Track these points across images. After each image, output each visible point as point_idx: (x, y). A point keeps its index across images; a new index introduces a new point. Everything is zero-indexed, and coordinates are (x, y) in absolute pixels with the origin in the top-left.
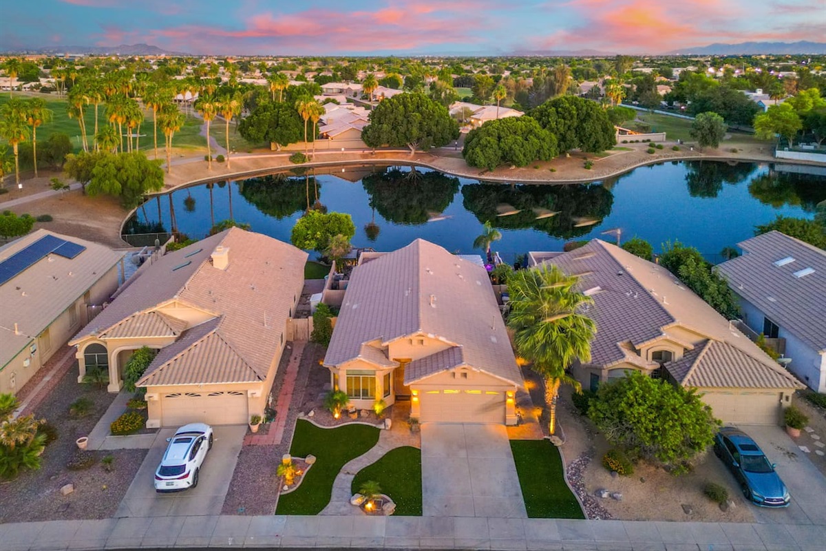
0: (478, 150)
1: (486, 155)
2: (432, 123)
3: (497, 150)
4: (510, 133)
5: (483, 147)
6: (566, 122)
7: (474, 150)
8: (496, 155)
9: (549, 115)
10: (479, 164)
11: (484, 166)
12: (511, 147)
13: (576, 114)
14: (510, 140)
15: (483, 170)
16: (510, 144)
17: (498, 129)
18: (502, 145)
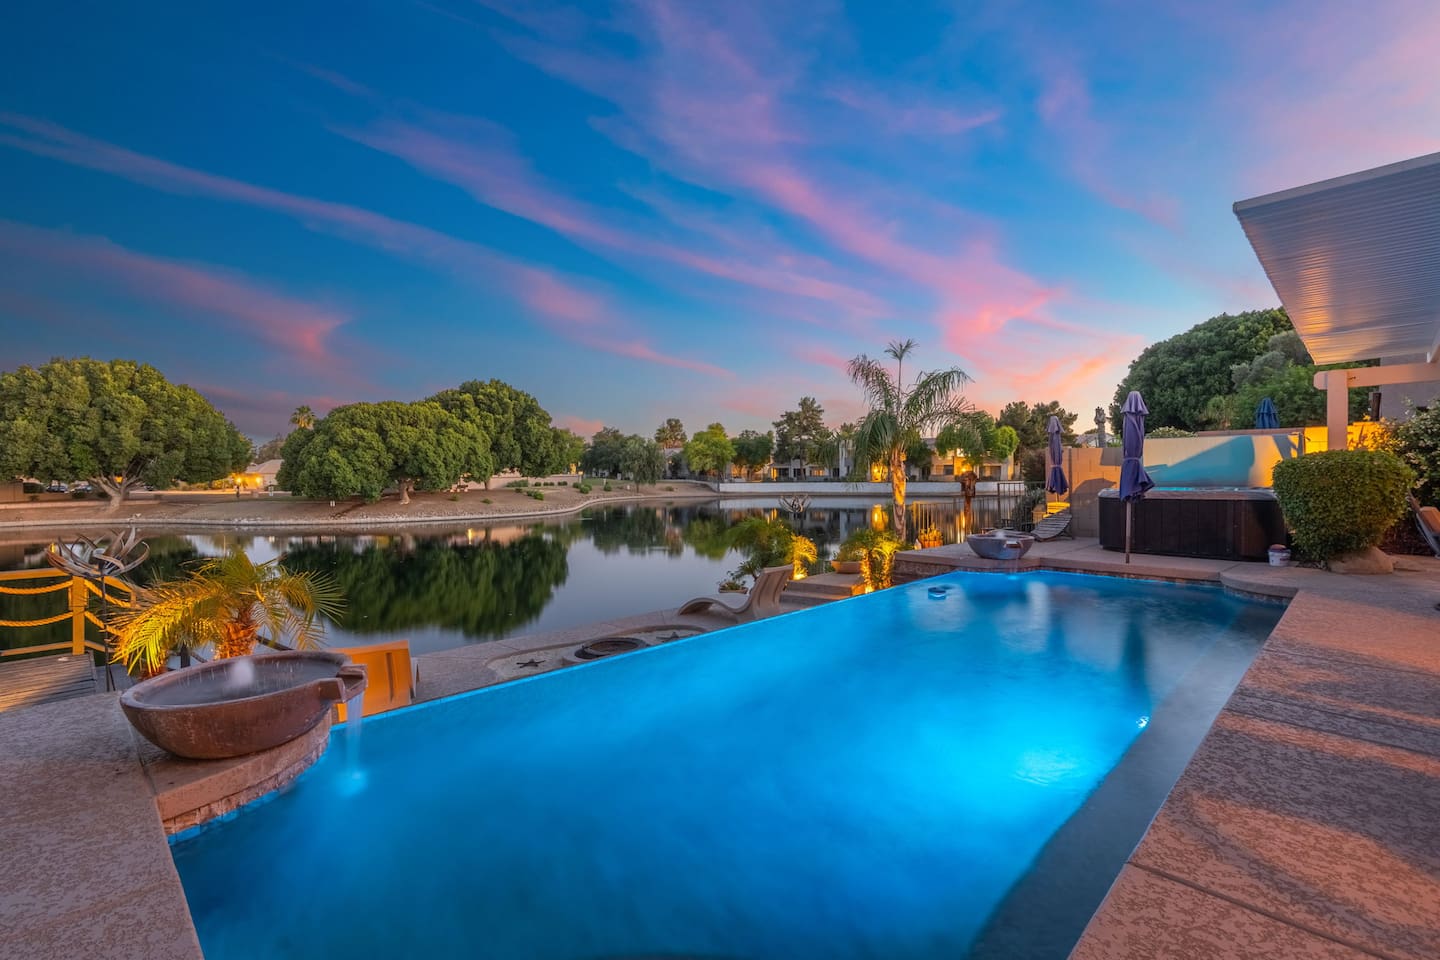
0: (333, 454)
1: (358, 464)
2: (180, 422)
3: (384, 454)
4: (402, 424)
5: (348, 449)
6: (498, 416)
7: (321, 456)
8: (381, 465)
9: (462, 405)
10: (342, 484)
11: (354, 490)
12: (415, 446)
13: (511, 404)
14: (412, 433)
15: (342, 509)
16: (412, 441)
17: (375, 414)
18: (396, 442)
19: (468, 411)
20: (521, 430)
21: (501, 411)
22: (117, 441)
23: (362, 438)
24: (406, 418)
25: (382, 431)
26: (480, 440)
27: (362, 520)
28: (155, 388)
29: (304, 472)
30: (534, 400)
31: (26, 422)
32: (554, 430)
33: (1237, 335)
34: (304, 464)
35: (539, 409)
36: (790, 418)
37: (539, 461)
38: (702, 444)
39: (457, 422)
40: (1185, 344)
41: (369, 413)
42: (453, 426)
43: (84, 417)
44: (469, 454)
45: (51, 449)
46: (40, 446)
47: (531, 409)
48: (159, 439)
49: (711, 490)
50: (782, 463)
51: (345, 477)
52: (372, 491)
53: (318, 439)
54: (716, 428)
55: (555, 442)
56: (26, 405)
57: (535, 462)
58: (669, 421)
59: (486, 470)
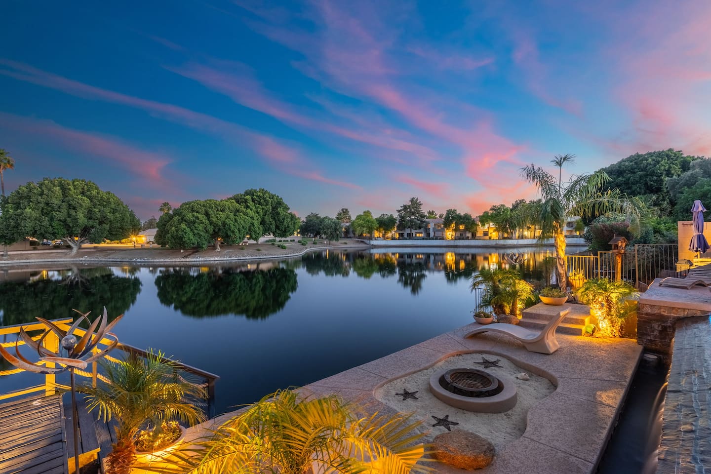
0: (183, 226)
1: (196, 232)
2: (107, 210)
3: (209, 226)
4: (217, 211)
5: (190, 224)
6: (263, 207)
7: (177, 227)
8: (207, 232)
9: (246, 201)
10: (188, 241)
11: (193, 244)
12: (224, 222)
13: (270, 200)
14: (222, 215)
15: (187, 254)
16: (223, 219)
17: (204, 206)
18: (214, 220)
19: (249, 204)
20: (275, 214)
21: (265, 204)
22: (75, 219)
23: (198, 218)
24: (219, 208)
25: (207, 214)
26: (255, 218)
27: (197, 260)
28: (94, 193)
29: (169, 235)
30: (281, 199)
31: (31, 210)
32: (290, 214)
33: (648, 164)
34: (168, 231)
35: (283, 203)
36: (405, 207)
37: (284, 229)
38: (361, 221)
39: (244, 210)
40: (618, 168)
41: (200, 205)
42: (242, 212)
43: (59, 207)
44: (250, 226)
45: (43, 224)
46: (38, 222)
47: (280, 203)
48: (96, 218)
49: (366, 244)
50: (401, 230)
51: (189, 238)
52: (202, 244)
53: (176, 218)
54: (367, 213)
55: (292, 220)
56: (31, 201)
57: (282, 230)
58: (343, 210)
59: (259, 234)
